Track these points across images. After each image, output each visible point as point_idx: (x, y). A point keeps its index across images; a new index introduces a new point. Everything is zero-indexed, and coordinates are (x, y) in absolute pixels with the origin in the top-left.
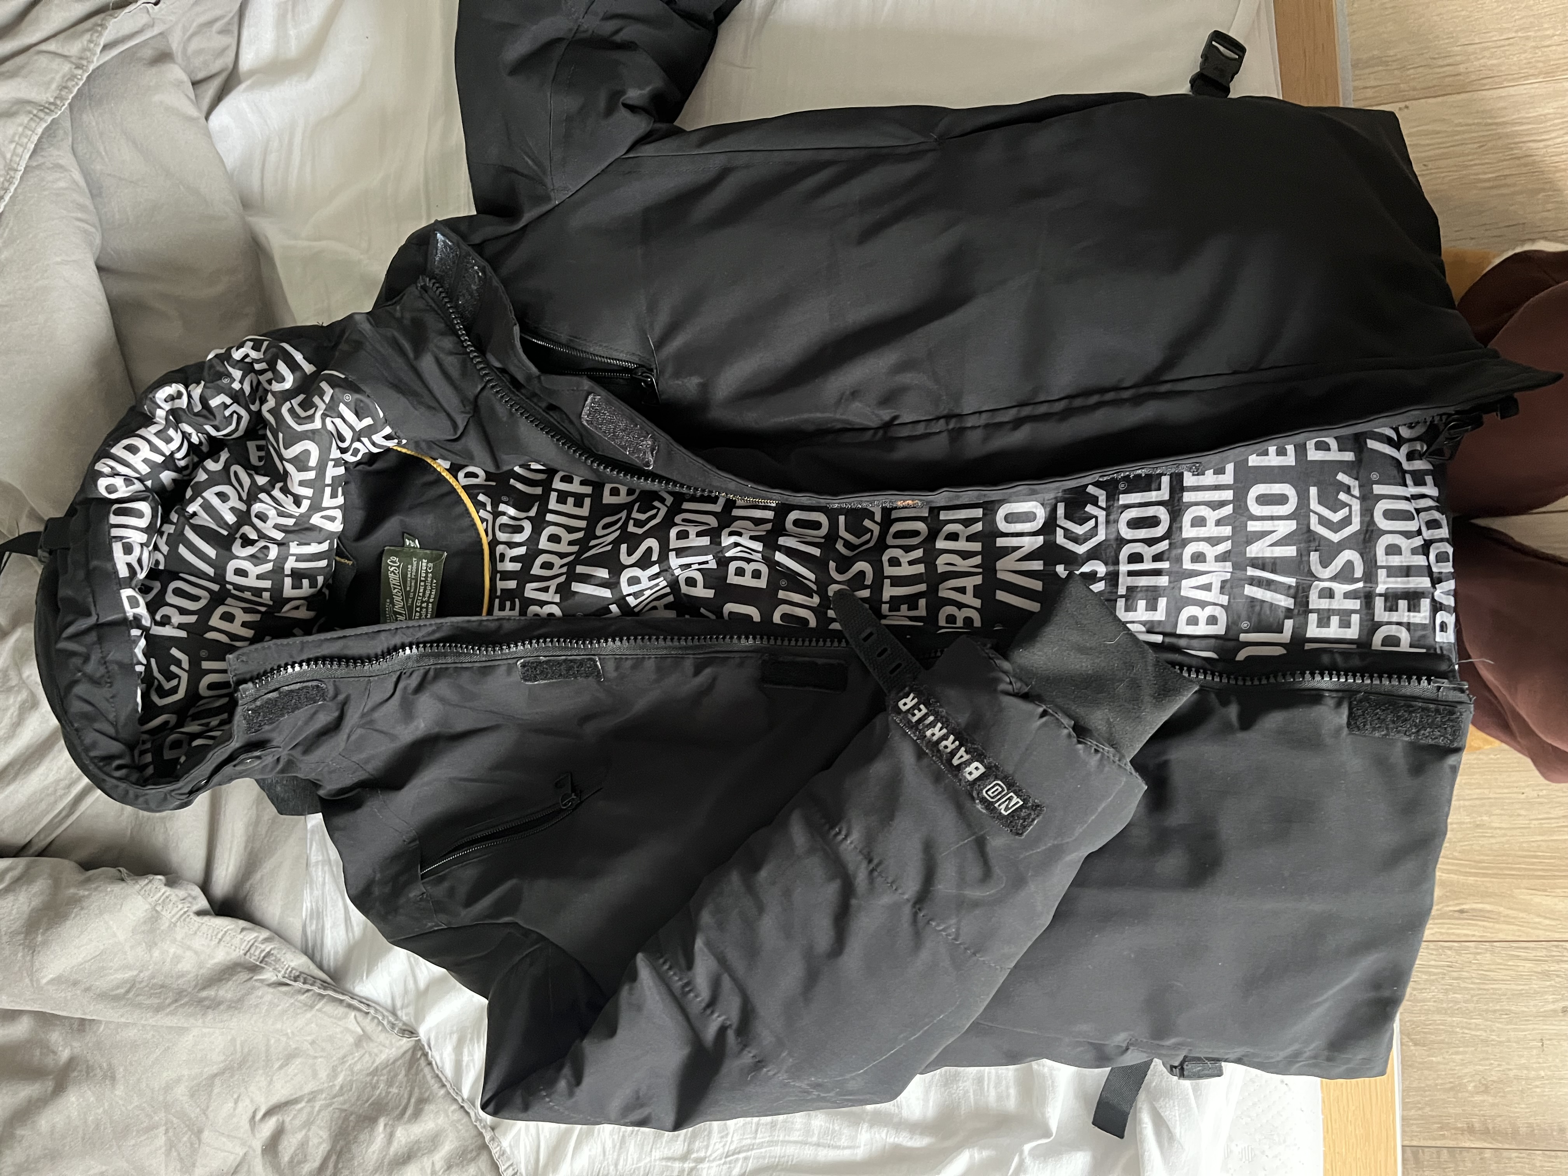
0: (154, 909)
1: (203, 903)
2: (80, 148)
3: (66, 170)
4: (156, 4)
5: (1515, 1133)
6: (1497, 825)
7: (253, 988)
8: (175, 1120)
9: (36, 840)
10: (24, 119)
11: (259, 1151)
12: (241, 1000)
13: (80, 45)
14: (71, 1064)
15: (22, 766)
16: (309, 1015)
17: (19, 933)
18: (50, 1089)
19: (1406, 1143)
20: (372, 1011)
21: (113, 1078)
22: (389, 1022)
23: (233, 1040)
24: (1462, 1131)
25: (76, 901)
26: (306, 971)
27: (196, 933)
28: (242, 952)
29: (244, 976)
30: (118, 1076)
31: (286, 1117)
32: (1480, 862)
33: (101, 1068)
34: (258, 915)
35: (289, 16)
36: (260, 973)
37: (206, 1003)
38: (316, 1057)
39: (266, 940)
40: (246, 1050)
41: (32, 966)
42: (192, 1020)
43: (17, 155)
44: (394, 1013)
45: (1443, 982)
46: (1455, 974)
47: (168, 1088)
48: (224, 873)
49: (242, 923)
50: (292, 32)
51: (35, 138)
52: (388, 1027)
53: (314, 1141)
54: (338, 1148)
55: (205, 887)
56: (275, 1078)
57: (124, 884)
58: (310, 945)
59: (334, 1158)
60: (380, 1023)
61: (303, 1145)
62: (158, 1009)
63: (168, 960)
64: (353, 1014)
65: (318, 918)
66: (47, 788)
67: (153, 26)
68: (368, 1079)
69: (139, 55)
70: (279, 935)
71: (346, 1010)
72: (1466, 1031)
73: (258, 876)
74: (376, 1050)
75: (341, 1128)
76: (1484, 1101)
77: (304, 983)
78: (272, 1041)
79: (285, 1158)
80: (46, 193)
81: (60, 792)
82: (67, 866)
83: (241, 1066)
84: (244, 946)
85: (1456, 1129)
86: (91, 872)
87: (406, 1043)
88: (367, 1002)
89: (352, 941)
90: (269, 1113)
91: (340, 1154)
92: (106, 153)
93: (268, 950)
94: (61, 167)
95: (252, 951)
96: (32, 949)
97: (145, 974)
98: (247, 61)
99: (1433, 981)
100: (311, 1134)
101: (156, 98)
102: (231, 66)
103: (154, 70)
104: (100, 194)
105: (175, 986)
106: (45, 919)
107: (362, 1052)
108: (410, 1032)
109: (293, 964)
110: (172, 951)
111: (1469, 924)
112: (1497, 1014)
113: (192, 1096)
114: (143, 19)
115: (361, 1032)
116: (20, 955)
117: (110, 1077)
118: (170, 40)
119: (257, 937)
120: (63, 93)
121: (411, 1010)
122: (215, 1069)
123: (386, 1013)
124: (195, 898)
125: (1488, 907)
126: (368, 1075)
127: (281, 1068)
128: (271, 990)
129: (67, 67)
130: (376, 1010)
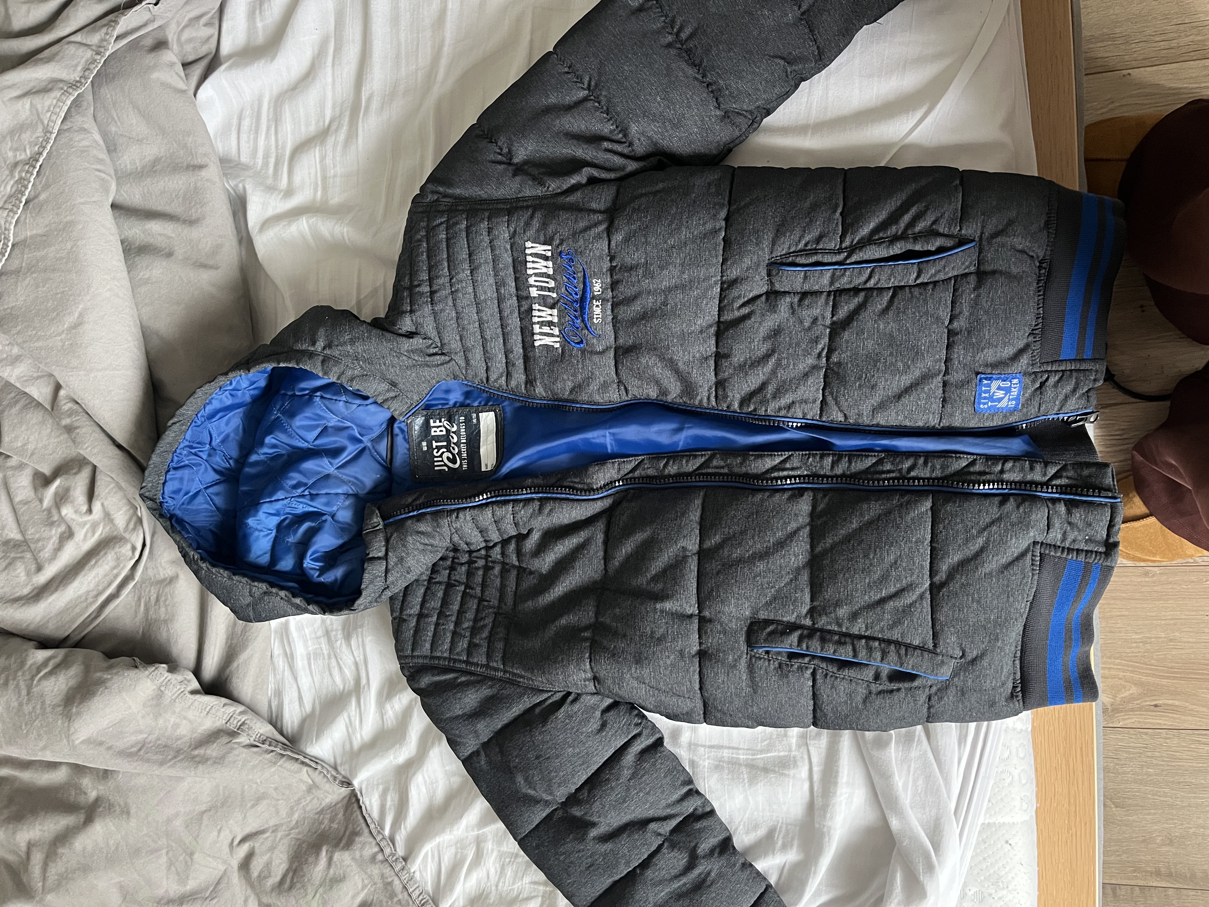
0: (159, 689)
1: (195, 684)
2: (99, 115)
3: (89, 132)
4: (156, 4)
5: (1193, 877)
6: (1186, 640)
7: (232, 749)
8: (173, 844)
9: (72, 636)
10: (57, 94)
11: (236, 867)
12: (223, 757)
13: (99, 37)
14: (97, 801)
15: (61, 582)
16: (273, 769)
17: (59, 706)
18: (82, 820)
19: (1106, 881)
20: (319, 767)
21: (128, 813)
22: (332, 775)
23: (217, 786)
24: (1151, 873)
25: (101, 682)
26: (271, 736)
27: (189, 707)
28: (224, 722)
29: (225, 739)
30: (132, 812)
31: (257, 844)
32: (1171, 668)
33: (120, 805)
34: (235, 693)
35: (258, 12)
36: (237, 738)
37: (197, 759)
38: (278, 800)
39: (241, 713)
40: (227, 793)
41: (69, 730)
42: (187, 772)
43: (52, 121)
44: (335, 769)
45: (1140, 759)
46: (1150, 754)
47: (169, 821)
48: (210, 662)
49: (224, 700)
50: (259, 25)
51: (65, 108)
52: (331, 779)
53: (276, 862)
54: (294, 866)
55: (197, 672)
56: (248, 815)
57: (137, 671)
58: (274, 715)
59: (291, 874)
60: (325, 776)
61: (268, 865)
62: (162, 763)
63: (170, 726)
64: (305, 769)
65: (279, 696)
66: (80, 597)
67: (154, 21)
68: (317, 816)
69: (142, 43)
70: (251, 709)
71: (301, 766)
72: (1156, 797)
73: (235, 664)
74: (322, 796)
75: (295, 852)
76: (1169, 851)
77: (270, 745)
78: (246, 787)
79: (255, 874)
80: (74, 150)
81: (90, 600)
82: (96, 656)
83: (223, 805)
84: (226, 717)
85: (1146, 872)
86: (113, 661)
87: (344, 791)
88: (316, 760)
89: (304, 714)
90: (243, 840)
91: (295, 871)
92: (118, 118)
93: (243, 720)
94: (85, 130)
95: (231, 721)
96: (69, 717)
97: (153, 737)
98: (226, 49)
99: (1132, 758)
100: (274, 856)
101: (155, 75)
102: (214, 51)
103: (153, 55)
104: (115, 150)
105: (175, 746)
106: (79, 696)
107: (312, 796)
108: (347, 783)
109: (261, 731)
110: (172, 720)
111: (1162, 716)
112: (1181, 786)
113: (187, 827)
114: (146, 16)
115: (311, 782)
116: (60, 722)
117: (126, 812)
118: (167, 33)
119: (235, 711)
120: (86, 74)
121: (347, 767)
122: (203, 808)
123: (330, 769)
124: (189, 681)
125: (1177, 703)
126: (316, 814)
127: (253, 806)
128: (245, 750)
129: (89, 54)
130: (323, 767)
